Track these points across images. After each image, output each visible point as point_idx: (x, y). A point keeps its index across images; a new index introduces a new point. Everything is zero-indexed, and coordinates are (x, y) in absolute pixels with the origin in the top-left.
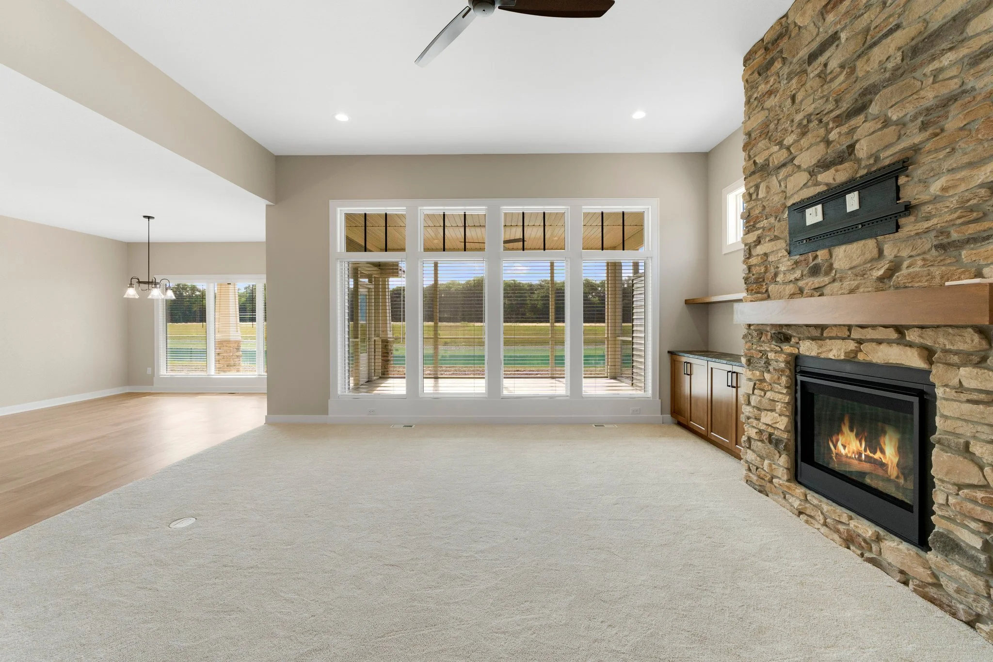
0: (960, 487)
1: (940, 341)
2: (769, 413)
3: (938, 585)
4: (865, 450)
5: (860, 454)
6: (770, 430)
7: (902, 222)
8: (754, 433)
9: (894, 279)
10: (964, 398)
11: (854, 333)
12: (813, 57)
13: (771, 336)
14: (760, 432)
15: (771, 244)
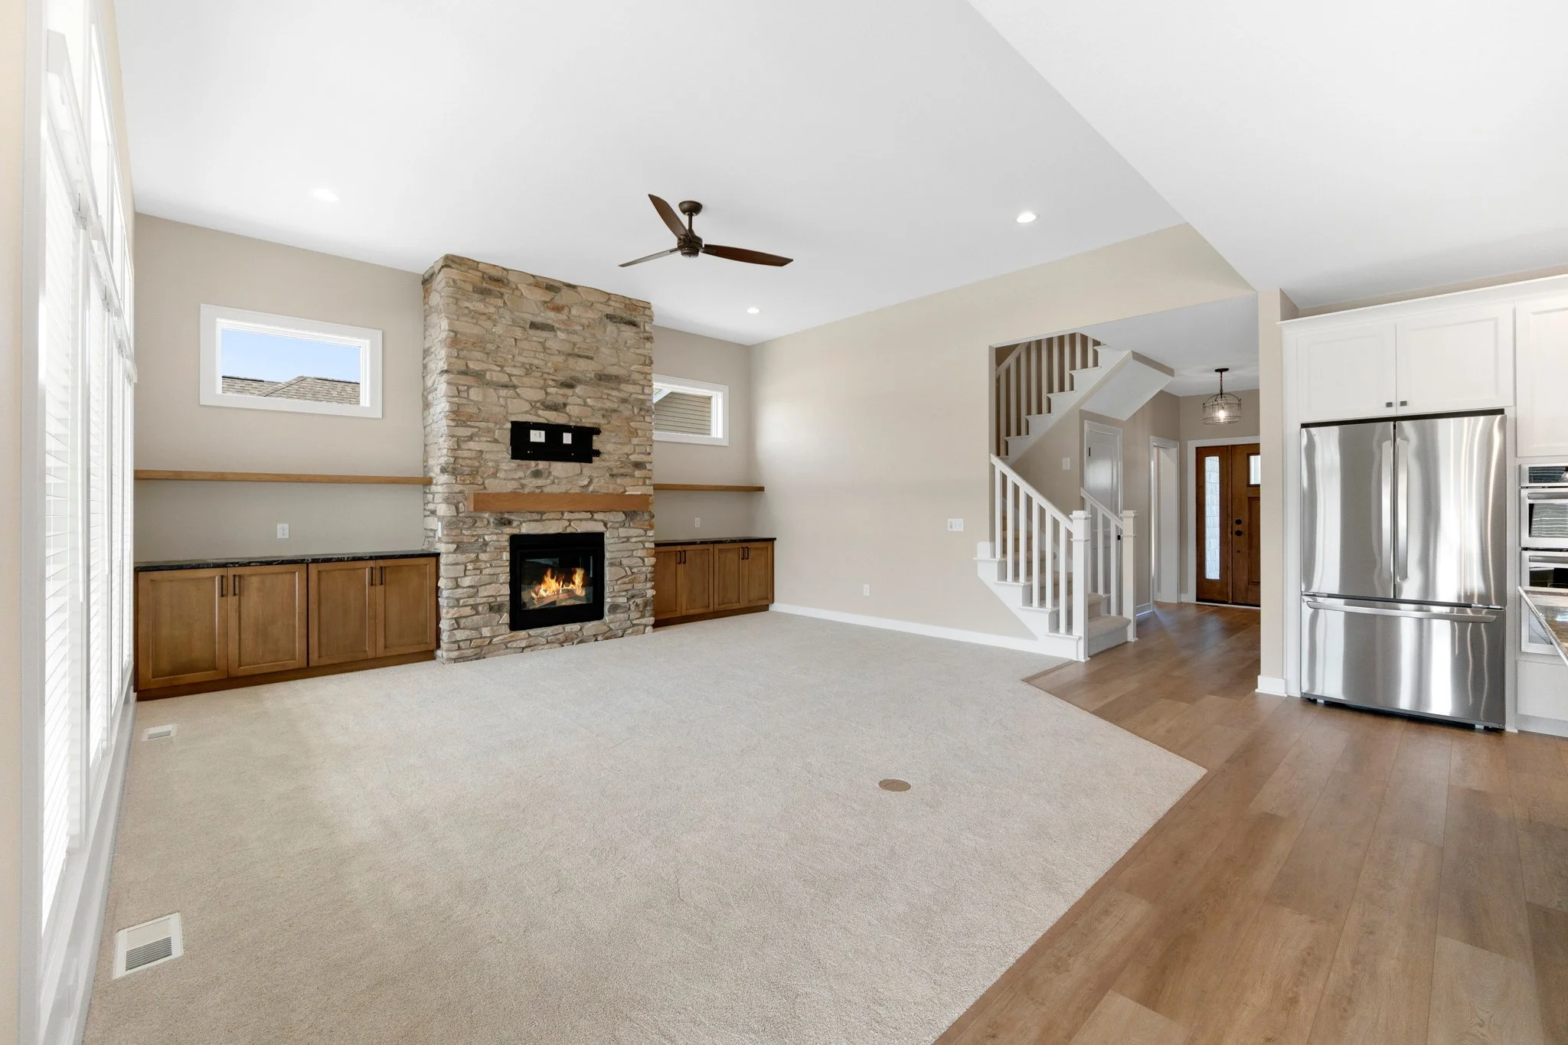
0: (617, 580)
1: (610, 517)
2: (488, 586)
3: (611, 629)
4: (562, 587)
5: (558, 591)
6: (491, 600)
7: (594, 458)
8: (468, 611)
9: (591, 488)
10: (621, 541)
11: (566, 515)
12: (534, 326)
13: (489, 522)
14: (474, 607)
15: (489, 444)
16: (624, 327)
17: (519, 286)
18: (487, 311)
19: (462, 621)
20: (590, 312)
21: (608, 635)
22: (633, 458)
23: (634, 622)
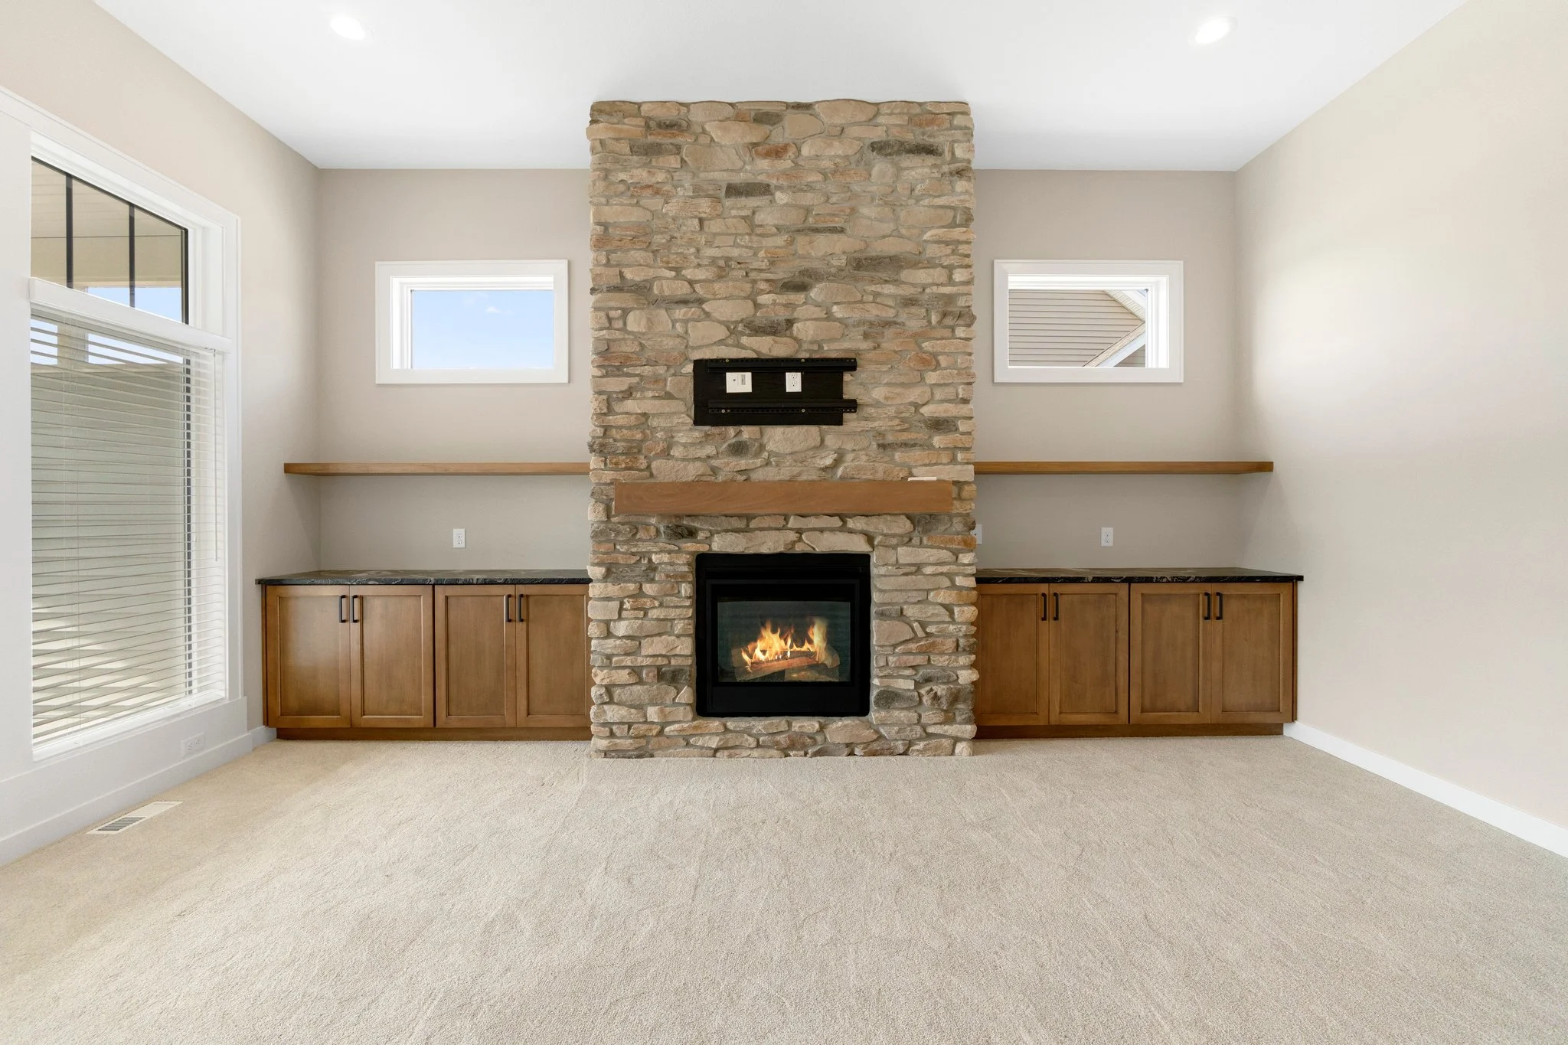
0: (895, 646)
1: (879, 526)
2: (656, 639)
3: (881, 737)
4: (791, 647)
5: (785, 653)
6: (660, 661)
7: (846, 416)
8: (623, 676)
9: (840, 472)
10: (901, 571)
11: (793, 522)
12: (733, 190)
13: (658, 531)
14: (635, 671)
15: (657, 402)
16: (907, 161)
17: (707, 128)
18: (653, 180)
19: (617, 692)
20: (836, 144)
21: (875, 746)
22: (926, 411)
23: (931, 730)
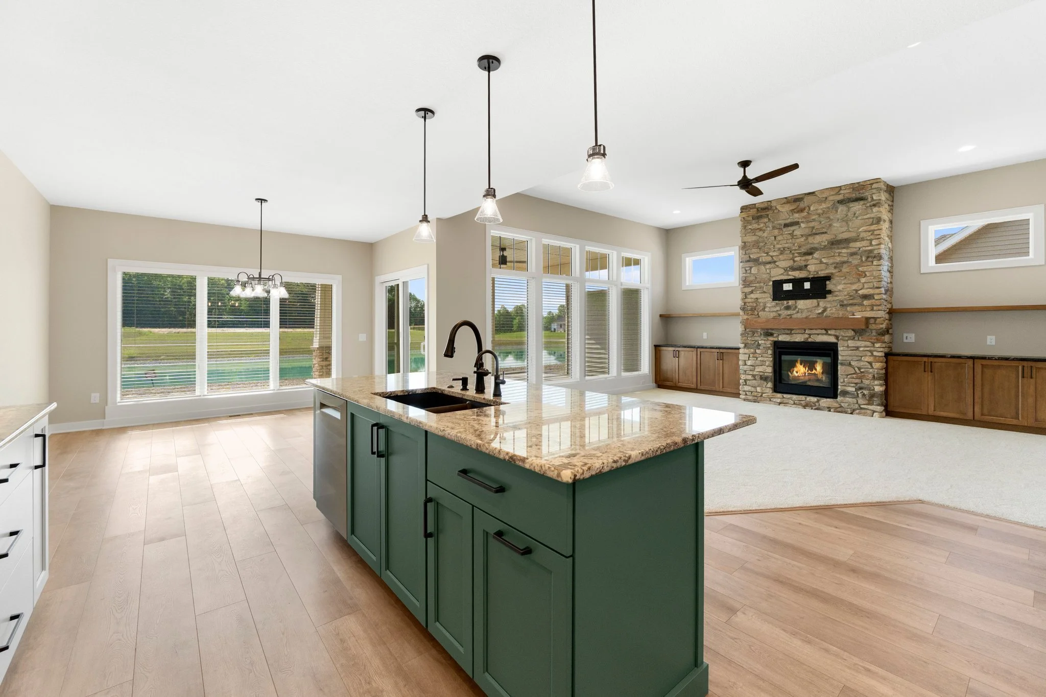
0: (847, 375)
1: (841, 333)
2: (760, 367)
3: (841, 407)
4: (808, 371)
5: (805, 373)
6: (761, 374)
7: (827, 296)
8: (750, 377)
9: (825, 314)
10: (849, 349)
11: (807, 332)
12: (786, 225)
13: (761, 333)
14: (754, 376)
15: (761, 294)
16: (851, 205)
17: (777, 207)
18: (759, 227)
19: (748, 382)
20: (823, 204)
21: (839, 409)
22: (860, 292)
23: (862, 406)
